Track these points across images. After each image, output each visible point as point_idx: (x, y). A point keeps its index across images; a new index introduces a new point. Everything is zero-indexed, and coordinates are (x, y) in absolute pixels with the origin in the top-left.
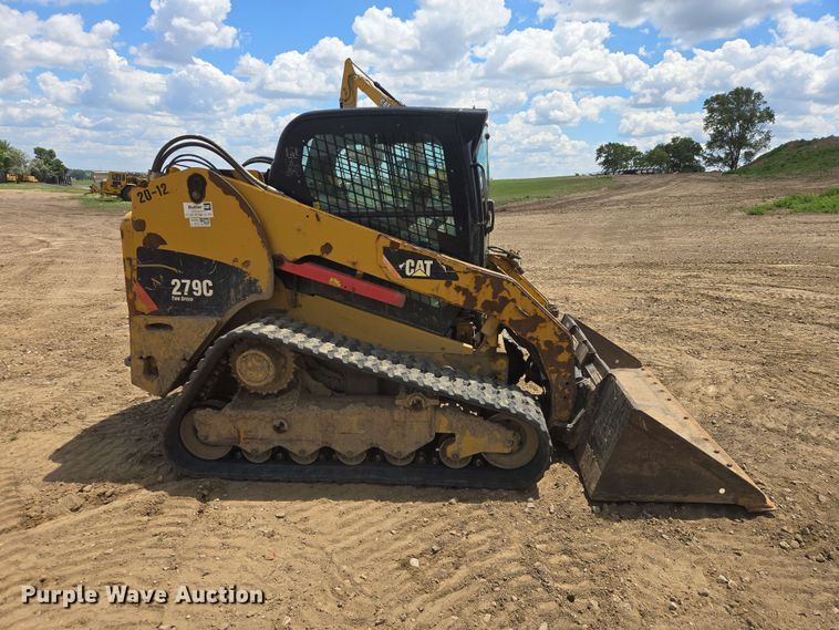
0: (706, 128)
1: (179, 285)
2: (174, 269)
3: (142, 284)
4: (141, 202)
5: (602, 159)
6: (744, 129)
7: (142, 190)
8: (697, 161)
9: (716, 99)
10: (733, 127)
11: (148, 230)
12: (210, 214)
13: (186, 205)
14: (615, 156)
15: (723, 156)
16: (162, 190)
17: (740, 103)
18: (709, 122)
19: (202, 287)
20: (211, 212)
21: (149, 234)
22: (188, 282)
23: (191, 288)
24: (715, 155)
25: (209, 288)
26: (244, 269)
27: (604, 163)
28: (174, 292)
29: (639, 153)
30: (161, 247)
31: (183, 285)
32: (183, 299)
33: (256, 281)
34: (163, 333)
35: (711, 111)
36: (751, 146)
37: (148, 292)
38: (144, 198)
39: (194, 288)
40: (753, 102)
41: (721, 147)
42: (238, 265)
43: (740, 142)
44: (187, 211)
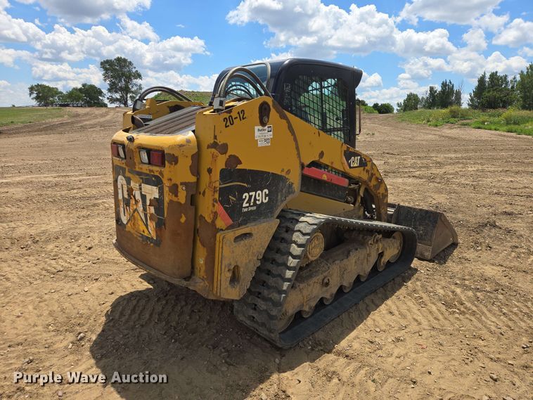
0: (105, 80)
1: (248, 197)
2: (245, 185)
3: (222, 203)
4: (226, 127)
5: (34, 95)
6: (127, 83)
7: (227, 116)
8: (102, 100)
9: (107, 62)
10: (120, 81)
11: (230, 153)
12: (270, 135)
13: (256, 128)
14: (44, 94)
15: (119, 97)
16: (241, 115)
17: (121, 67)
18: (106, 77)
19: (261, 196)
20: (271, 133)
21: (230, 156)
22: (253, 193)
23: (255, 199)
24: (114, 96)
25: (266, 195)
26: (287, 176)
27: (37, 98)
28: (245, 205)
29: (61, 93)
30: (239, 167)
31: (250, 197)
32: (250, 209)
33: (292, 184)
34: (247, 241)
35: (106, 69)
36: (132, 92)
37: (226, 209)
38: (228, 124)
39: (258, 198)
40: (128, 66)
41: (116, 92)
42: (283, 174)
43: (126, 90)
44: (257, 134)
